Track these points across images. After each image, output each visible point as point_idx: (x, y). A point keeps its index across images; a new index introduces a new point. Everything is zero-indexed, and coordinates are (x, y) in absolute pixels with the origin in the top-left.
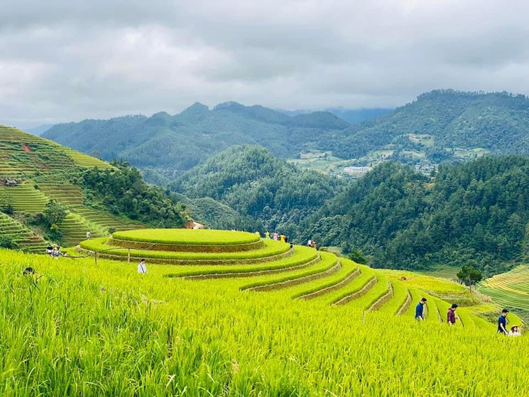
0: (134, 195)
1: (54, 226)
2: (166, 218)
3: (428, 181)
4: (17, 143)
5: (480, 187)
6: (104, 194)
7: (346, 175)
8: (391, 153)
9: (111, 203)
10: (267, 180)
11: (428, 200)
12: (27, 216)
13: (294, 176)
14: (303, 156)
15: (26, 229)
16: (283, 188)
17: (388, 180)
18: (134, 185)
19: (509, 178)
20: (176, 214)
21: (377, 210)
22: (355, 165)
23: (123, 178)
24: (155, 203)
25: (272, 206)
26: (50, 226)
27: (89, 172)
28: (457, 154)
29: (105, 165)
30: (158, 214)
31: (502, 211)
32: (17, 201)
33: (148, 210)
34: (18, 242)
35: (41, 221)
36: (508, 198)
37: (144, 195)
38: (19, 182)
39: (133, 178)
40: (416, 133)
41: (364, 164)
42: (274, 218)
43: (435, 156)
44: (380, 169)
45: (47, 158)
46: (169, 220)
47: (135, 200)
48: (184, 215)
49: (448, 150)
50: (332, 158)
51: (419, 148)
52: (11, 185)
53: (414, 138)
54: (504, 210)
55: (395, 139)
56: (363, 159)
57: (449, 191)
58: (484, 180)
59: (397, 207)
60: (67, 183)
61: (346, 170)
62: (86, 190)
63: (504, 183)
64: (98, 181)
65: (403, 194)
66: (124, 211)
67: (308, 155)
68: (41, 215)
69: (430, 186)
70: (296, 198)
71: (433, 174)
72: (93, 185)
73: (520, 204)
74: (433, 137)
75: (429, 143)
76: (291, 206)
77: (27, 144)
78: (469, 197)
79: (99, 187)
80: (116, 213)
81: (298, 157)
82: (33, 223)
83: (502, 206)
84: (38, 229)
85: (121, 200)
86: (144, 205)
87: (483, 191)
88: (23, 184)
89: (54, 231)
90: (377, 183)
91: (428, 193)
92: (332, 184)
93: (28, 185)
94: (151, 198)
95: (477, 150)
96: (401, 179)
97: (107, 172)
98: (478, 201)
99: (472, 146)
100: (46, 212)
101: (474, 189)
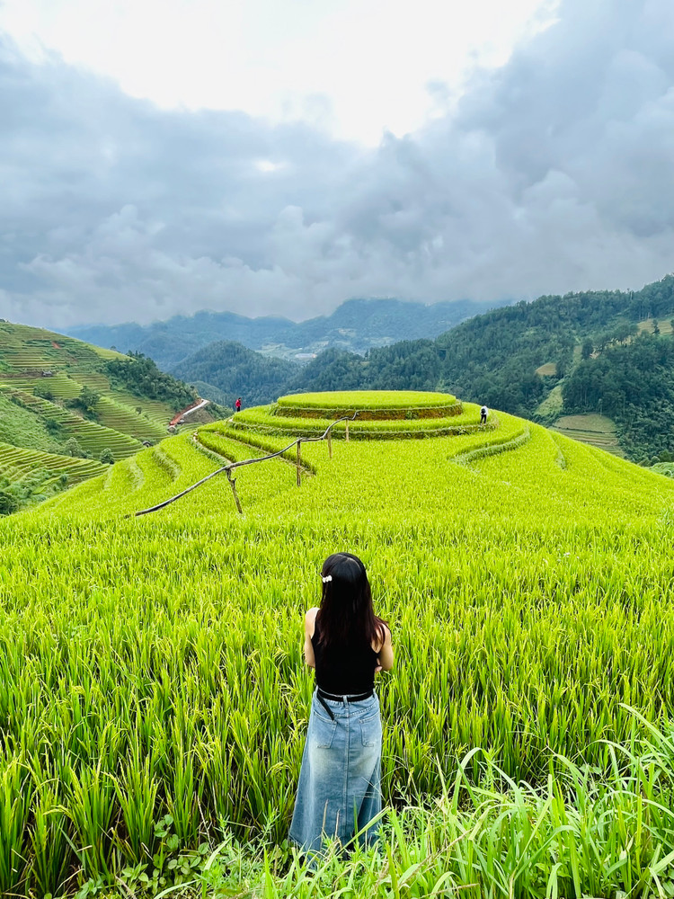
0: (152, 380)
1: (90, 408)
2: (180, 396)
3: (364, 360)
4: (48, 341)
5: (403, 362)
6: (126, 379)
7: (297, 359)
8: (327, 343)
9: (134, 387)
10: (242, 365)
11: (365, 373)
12: (65, 401)
13: (262, 362)
14: (264, 347)
15: (66, 412)
16: (255, 371)
17: (336, 360)
18: (150, 372)
19: (422, 355)
20: (187, 393)
21: (330, 383)
22: (302, 352)
23: (141, 366)
24: (170, 386)
25: (248, 385)
26: (86, 408)
27: (112, 363)
28: (373, 342)
29: (124, 357)
30: (172, 394)
31: (419, 379)
32: (55, 389)
33: (164, 391)
34: (62, 423)
35: (79, 405)
36: (423, 370)
37: (159, 379)
38: (53, 373)
39: (149, 366)
40: (343, 327)
41: (309, 351)
42: (250, 394)
43: (358, 343)
44: (327, 353)
45: (74, 353)
46: (183, 398)
47: (153, 384)
48: (193, 394)
49: (366, 339)
50: (286, 348)
51: (345, 338)
52: (47, 375)
53: (342, 331)
54: (420, 378)
55: (329, 333)
56: (307, 348)
57: (381, 367)
58: (404, 358)
59: (344, 380)
60: (94, 372)
61: (297, 356)
62: (110, 377)
63: (419, 359)
64: (120, 370)
65: (348, 371)
66: (144, 392)
67: (268, 347)
68: (78, 400)
69: (365, 364)
70: (265, 378)
71: (366, 355)
72: (116, 373)
73: (431, 373)
74: (355, 330)
75: (353, 335)
76: (262, 384)
77: (55, 342)
78: (396, 370)
79: (121, 374)
80: (138, 395)
81: (261, 349)
82: (71, 407)
83: (419, 376)
84: (77, 411)
85: (141, 384)
86: (160, 387)
87: (405, 365)
88: (58, 374)
89: (90, 412)
90: (325, 364)
91: (365, 369)
92: (290, 366)
93: (62, 375)
94: (165, 381)
95: (385, 338)
96: (345, 360)
97: (126, 362)
98: (402, 372)
99: (381, 336)
100: (82, 396)
101: (399, 363)
